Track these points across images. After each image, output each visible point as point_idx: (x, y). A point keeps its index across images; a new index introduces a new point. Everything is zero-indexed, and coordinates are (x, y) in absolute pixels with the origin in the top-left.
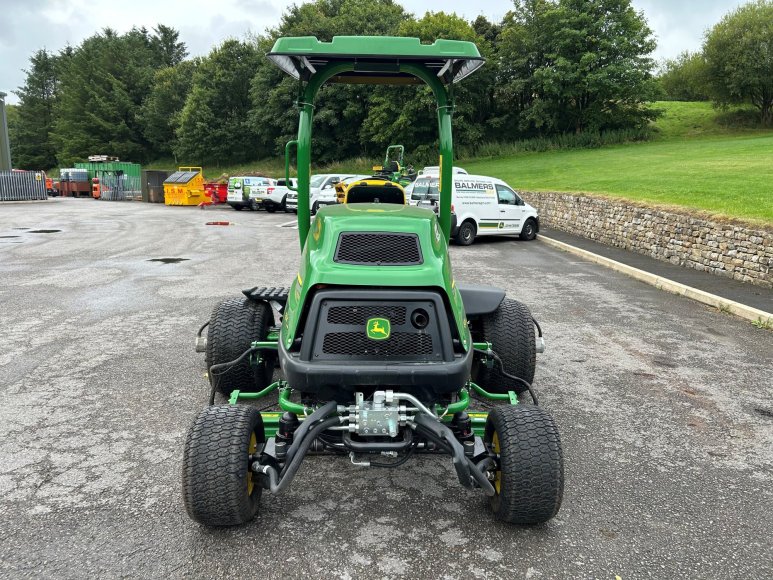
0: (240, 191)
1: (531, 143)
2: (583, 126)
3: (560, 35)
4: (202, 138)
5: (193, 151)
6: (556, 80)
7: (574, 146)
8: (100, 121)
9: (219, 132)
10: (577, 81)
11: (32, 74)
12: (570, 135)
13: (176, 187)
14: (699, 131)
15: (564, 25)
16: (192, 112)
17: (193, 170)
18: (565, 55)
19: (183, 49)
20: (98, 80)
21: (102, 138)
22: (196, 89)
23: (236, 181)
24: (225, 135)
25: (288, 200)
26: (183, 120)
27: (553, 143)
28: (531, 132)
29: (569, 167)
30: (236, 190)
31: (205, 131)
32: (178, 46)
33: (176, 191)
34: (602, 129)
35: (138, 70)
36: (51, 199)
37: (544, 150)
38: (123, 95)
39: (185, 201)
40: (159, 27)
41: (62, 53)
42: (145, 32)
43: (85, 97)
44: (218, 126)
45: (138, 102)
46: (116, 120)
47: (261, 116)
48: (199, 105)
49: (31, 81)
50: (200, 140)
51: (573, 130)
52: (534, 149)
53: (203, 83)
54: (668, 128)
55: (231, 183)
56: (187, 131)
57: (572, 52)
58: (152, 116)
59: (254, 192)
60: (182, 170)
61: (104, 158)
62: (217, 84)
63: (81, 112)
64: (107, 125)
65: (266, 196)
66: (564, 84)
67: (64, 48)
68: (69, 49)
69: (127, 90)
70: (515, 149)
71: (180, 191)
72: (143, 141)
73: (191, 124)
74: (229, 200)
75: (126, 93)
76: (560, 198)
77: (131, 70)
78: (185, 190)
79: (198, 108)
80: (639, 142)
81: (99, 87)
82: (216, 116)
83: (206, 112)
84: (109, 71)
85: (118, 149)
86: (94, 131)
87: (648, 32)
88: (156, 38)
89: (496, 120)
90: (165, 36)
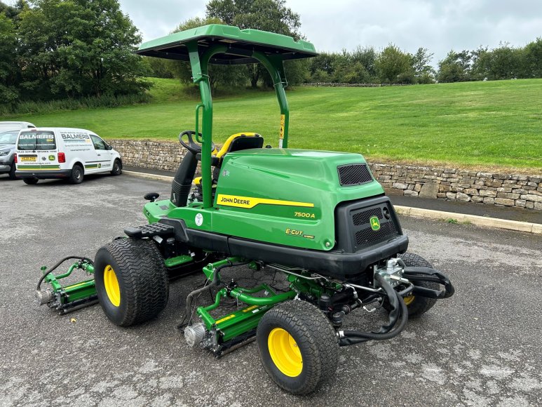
1: (64, 102)
2: (102, 92)
3: (73, 22)
6: (77, 56)
7: (98, 106)
10: (93, 58)
12: (94, 97)
14: (176, 98)
15: (74, 15)
18: (80, 38)
27: (81, 103)
28: (62, 95)
29: (105, 121)
34: (116, 95)
37: (75, 109)
51: (94, 94)
52: (67, 108)
54: (157, 95)
57: (86, 36)
66: (84, 60)
70: (51, 107)
76: (128, 143)
80: (142, 104)
87: (135, 29)
89: (28, 83)
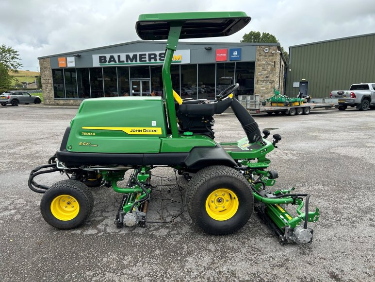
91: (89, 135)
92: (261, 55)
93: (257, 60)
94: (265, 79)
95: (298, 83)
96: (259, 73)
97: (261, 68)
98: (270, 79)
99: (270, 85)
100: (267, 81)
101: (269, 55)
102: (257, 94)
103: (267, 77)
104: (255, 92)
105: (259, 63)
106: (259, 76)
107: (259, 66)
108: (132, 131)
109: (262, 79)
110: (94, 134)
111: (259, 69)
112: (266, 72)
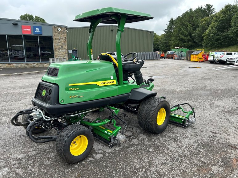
0: (212, 57)
4: (212, 39)
5: (209, 44)
8: (182, 37)
9: (218, 37)
11: (168, 25)
13: (194, 56)
16: (210, 31)
17: (201, 50)
19: (214, 10)
20: (184, 25)
21: (183, 42)
22: (213, 23)
23: (212, 53)
24: (220, 38)
25: (227, 60)
26: (206, 34)
30: (211, 57)
31: (213, 37)
32: (212, 10)
33: (194, 57)
35: (196, 20)
36: (161, 59)
38: (190, 28)
39: (196, 60)
40: (206, 5)
41: (177, 18)
42: (202, 7)
43: (180, 30)
44: (218, 35)
45: (195, 30)
46: (187, 36)
47: (234, 30)
48: (212, 28)
49: (168, 27)
50: (211, 40)
53: (216, 21)
55: (210, 54)
56: (207, 37)
58: (198, 34)
59: (216, 57)
60: (198, 50)
61: (179, 47)
62: (220, 20)
63: (178, 35)
64: (184, 38)
65: (220, 58)
67: (178, 17)
68: (179, 17)
69: (192, 26)
71: (196, 57)
72: (194, 42)
73: (209, 35)
74: (209, 60)
75: (191, 27)
77: (194, 20)
78: (197, 56)
79: (212, 30)
81: (184, 27)
82: (218, 31)
83: (214, 30)
84: (188, 22)
85: (187, 45)
86: (181, 40)
88: (205, 9)
90: (208, 7)
91: (74, 90)
92: (57, 32)
93: (54, 36)
94: (61, 48)
95: (72, 51)
96: (56, 44)
97: (57, 40)
98: (64, 48)
99: (64, 52)
100: (62, 49)
101: (62, 33)
102: (56, 58)
103: (62, 47)
104: (55, 56)
105: (55, 37)
106: (56, 46)
107: (56, 39)
108: (101, 83)
109: (59, 48)
110: (78, 89)
111: (56, 41)
112: (60, 44)
